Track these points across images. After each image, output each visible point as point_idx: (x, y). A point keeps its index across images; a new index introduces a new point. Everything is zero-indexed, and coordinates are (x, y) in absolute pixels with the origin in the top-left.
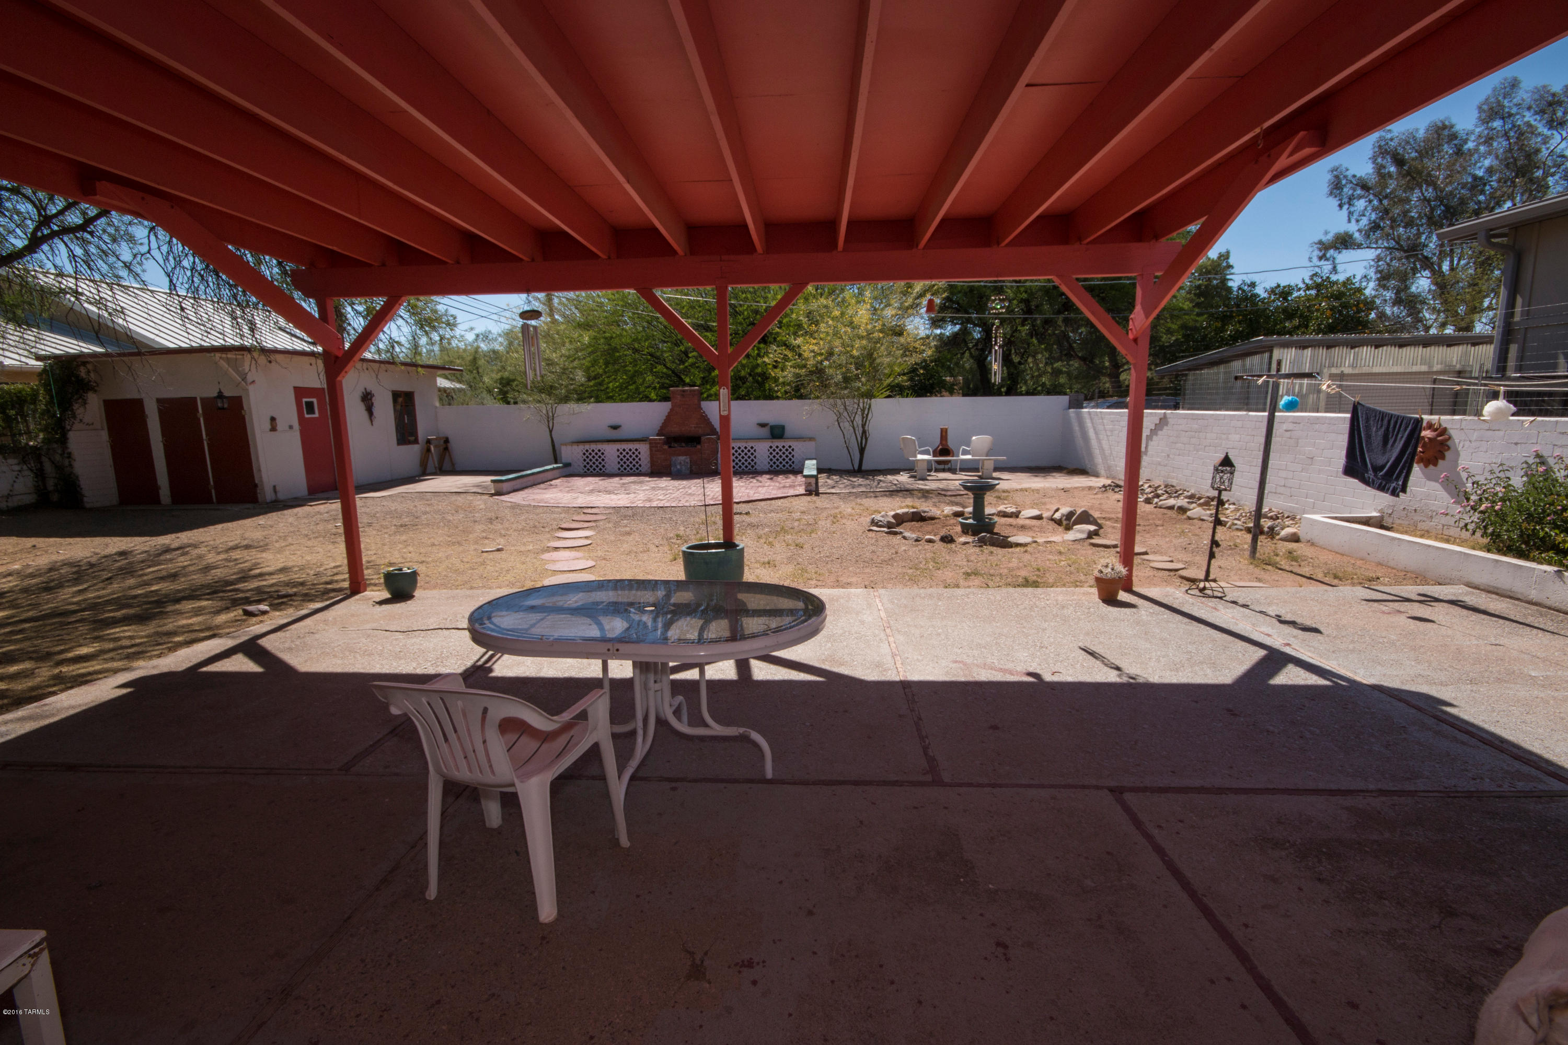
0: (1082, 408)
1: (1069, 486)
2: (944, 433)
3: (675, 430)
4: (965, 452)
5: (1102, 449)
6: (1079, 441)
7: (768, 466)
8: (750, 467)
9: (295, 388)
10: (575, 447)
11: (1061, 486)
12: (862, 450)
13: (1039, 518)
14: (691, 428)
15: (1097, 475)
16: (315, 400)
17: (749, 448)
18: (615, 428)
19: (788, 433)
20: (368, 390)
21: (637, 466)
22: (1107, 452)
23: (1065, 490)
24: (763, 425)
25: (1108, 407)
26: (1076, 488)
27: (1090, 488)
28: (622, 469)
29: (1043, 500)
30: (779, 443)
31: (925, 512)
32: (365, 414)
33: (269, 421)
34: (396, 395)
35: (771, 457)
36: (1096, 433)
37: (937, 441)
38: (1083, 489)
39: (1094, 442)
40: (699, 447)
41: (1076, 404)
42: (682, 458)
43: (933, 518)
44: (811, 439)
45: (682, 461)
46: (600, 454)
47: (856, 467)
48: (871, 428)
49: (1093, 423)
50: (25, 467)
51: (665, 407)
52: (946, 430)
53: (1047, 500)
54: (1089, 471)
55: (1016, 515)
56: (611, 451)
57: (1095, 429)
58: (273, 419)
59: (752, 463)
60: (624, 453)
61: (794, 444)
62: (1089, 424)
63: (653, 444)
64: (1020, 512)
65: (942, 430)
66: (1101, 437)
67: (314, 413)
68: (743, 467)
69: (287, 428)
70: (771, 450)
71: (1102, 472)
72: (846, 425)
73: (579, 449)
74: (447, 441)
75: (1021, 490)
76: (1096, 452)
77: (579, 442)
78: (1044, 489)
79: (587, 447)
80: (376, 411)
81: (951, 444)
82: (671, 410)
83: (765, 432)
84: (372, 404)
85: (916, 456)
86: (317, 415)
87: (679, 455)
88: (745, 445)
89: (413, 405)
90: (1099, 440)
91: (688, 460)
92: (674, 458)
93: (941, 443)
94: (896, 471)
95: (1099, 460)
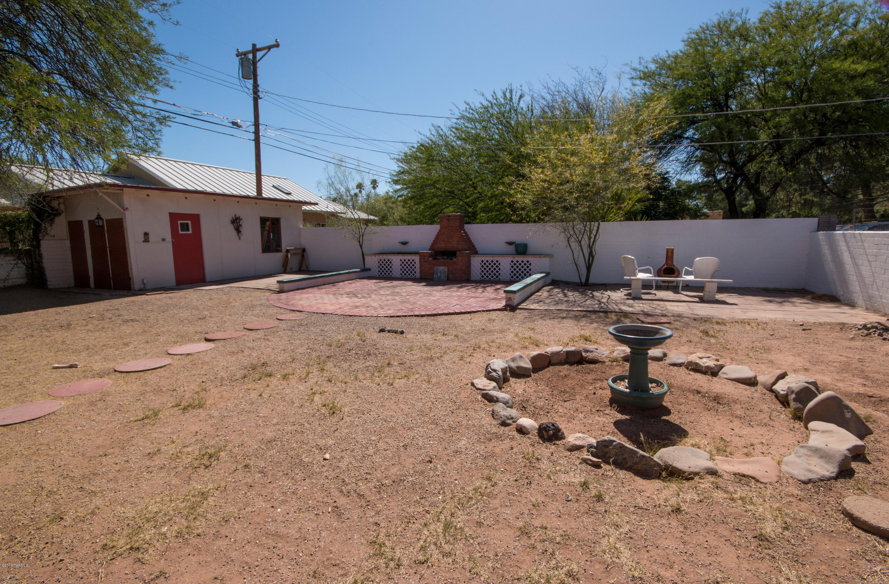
0: (835, 230)
1: (811, 320)
2: (670, 254)
3: (442, 246)
4: (688, 273)
5: (860, 276)
6: (830, 265)
7: (510, 277)
8: (495, 277)
9: (170, 214)
10: (373, 257)
11: (799, 319)
12: (589, 267)
13: (751, 382)
14: (454, 244)
15: (852, 305)
16: (189, 222)
17: (495, 262)
18: (404, 243)
19: (530, 250)
20: (237, 216)
21: (413, 272)
22: (868, 280)
23: (805, 328)
24: (510, 243)
25: (870, 229)
26: (821, 324)
27: (843, 326)
28: (403, 274)
29: (767, 343)
30: (520, 258)
31: (587, 351)
32: (234, 232)
33: (143, 235)
34: (263, 221)
35: (512, 269)
36: (853, 258)
37: (662, 261)
38: (832, 326)
39: (849, 267)
40: (455, 259)
41: (829, 226)
42: (442, 268)
43: (594, 362)
44: (545, 255)
45: (442, 270)
46: (389, 262)
47: (583, 280)
48: (598, 247)
49: (848, 246)
50: (19, 262)
51: (436, 228)
52: (672, 251)
53: (774, 343)
54: (842, 298)
55: (713, 372)
56: (396, 260)
57: (850, 253)
58: (146, 234)
59: (497, 274)
60: (405, 263)
61: (531, 259)
62: (843, 246)
63: (422, 256)
64: (722, 367)
65: (668, 250)
66: (860, 262)
67: (188, 230)
68: (490, 277)
69: (160, 240)
70: (512, 264)
71: (860, 301)
72: (575, 245)
73: (376, 259)
74: (304, 250)
75: (743, 322)
76: (853, 278)
77: (376, 254)
78: (775, 321)
79: (381, 257)
80: (243, 229)
81: (676, 263)
82: (440, 230)
83: (512, 248)
84: (241, 225)
85: (635, 275)
86: (190, 232)
87: (440, 265)
88: (492, 259)
89: (279, 227)
90: (856, 265)
91: (446, 270)
92: (436, 268)
93: (666, 263)
94: (615, 287)
95: (855, 286)
